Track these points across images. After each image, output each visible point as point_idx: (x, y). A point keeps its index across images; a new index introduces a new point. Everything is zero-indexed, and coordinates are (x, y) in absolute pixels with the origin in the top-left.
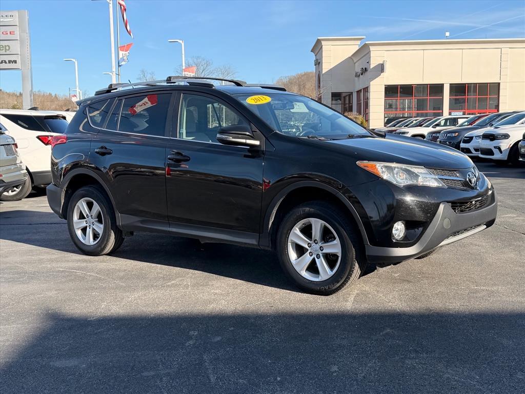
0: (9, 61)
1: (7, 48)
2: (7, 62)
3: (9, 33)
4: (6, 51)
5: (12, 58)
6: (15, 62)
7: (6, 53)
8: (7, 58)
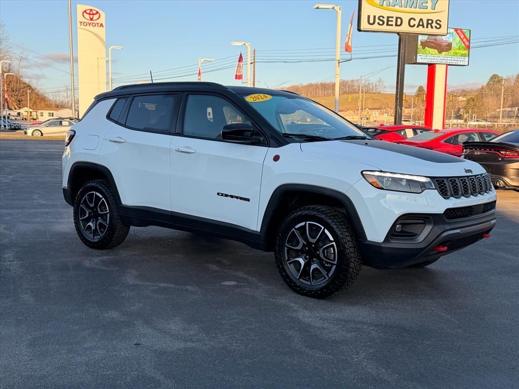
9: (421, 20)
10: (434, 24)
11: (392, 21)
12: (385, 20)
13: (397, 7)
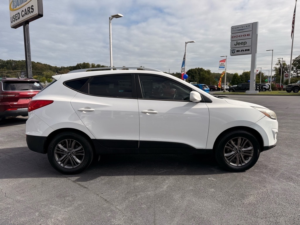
0: (245, 50)
1: (245, 43)
2: (244, 50)
3: (247, 35)
4: (244, 45)
5: (247, 48)
6: (249, 50)
7: (244, 46)
8: (244, 49)
9: (25, 9)
10: (31, 10)
11: (17, 17)
12: (15, 17)
13: (18, 7)
